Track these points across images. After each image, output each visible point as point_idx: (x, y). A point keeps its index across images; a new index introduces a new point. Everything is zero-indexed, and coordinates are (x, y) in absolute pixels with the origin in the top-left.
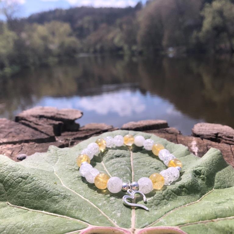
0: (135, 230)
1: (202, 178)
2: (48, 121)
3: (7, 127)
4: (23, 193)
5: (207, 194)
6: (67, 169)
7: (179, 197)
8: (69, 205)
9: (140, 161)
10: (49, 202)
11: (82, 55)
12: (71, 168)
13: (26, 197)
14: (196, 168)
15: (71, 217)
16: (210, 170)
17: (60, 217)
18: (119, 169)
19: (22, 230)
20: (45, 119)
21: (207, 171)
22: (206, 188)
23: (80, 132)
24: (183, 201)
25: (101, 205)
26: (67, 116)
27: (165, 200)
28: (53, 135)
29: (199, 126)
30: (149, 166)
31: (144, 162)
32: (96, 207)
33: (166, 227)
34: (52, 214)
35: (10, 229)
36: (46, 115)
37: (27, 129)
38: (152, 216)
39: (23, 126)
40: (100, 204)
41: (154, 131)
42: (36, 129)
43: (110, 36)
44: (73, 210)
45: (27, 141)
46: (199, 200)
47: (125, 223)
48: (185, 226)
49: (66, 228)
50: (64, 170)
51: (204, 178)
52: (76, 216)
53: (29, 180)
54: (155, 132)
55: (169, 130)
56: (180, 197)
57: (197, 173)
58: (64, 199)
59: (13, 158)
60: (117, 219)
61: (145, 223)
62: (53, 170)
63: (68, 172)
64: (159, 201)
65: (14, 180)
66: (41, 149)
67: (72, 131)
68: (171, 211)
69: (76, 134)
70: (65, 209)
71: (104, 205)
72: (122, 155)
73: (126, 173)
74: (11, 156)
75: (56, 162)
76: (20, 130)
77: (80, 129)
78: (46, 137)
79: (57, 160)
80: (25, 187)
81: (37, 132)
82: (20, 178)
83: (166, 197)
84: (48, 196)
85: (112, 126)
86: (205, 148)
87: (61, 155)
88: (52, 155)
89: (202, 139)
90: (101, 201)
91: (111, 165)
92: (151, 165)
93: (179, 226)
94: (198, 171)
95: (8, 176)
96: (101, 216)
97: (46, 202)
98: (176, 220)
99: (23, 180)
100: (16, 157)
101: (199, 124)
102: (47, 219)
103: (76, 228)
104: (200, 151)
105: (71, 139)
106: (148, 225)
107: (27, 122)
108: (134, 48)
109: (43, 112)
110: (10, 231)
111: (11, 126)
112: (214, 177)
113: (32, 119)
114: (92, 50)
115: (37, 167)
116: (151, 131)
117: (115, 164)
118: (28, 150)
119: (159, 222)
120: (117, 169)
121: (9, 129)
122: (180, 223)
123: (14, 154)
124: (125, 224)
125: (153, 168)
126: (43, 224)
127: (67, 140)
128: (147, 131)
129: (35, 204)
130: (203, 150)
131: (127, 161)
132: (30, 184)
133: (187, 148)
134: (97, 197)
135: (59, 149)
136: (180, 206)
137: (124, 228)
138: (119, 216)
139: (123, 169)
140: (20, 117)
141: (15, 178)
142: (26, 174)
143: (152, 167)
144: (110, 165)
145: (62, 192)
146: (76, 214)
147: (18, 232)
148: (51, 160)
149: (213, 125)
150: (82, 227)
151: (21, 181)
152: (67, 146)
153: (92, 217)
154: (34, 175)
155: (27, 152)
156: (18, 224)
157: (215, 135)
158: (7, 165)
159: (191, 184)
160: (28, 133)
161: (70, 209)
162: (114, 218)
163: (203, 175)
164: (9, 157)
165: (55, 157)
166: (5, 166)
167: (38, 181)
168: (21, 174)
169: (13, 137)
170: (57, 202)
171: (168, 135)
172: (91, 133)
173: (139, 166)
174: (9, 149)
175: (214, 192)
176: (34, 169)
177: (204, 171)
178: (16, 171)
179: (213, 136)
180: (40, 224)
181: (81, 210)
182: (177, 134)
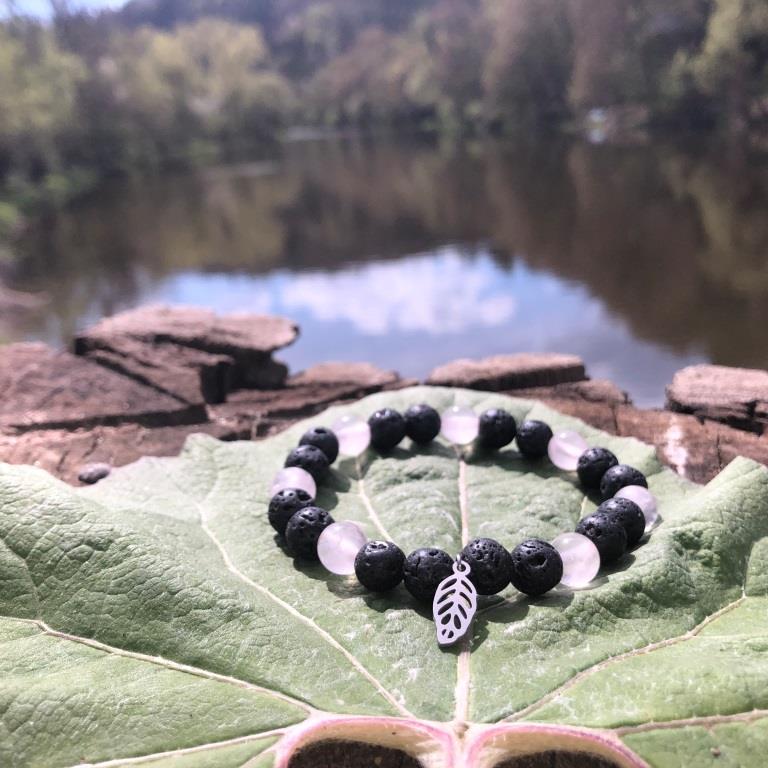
0: (466, 727)
1: (703, 560)
2: (184, 355)
3: (48, 372)
4: (93, 595)
5: (720, 611)
6: (245, 515)
7: (622, 622)
8: (246, 642)
9: (492, 493)
10: (177, 627)
11: (297, 134)
12: (258, 513)
13: (104, 610)
14: (684, 524)
15: (251, 682)
16: (733, 531)
17: (215, 678)
18: (420, 518)
19: (87, 720)
20: (173, 348)
21: (721, 537)
22: (719, 592)
23: (290, 393)
24: (637, 634)
25: (355, 639)
26: (247, 336)
27: (574, 632)
28: (199, 399)
29: (690, 378)
30: (520, 508)
31: (503, 496)
32: (337, 645)
33: (574, 728)
34: (189, 668)
35: (49, 715)
36: (176, 332)
37: (115, 379)
38: (529, 681)
39: (101, 370)
40: (352, 636)
41: (537, 390)
42: (143, 381)
43: (395, 68)
44: (259, 658)
45: (112, 421)
46: (694, 631)
47: (434, 703)
48: (639, 731)
49: (236, 722)
50: (235, 517)
51: (711, 558)
52: (268, 679)
53: (113, 552)
54: (540, 397)
55: (591, 389)
56: (626, 620)
57: (687, 543)
58: (229, 620)
59: (67, 477)
60: (408, 687)
61: (502, 707)
62: (200, 515)
63: (248, 524)
64: (551, 632)
65: (66, 551)
66: (159, 446)
67: (262, 387)
68: (592, 665)
69: (278, 398)
70: (231, 654)
71: (365, 638)
72: (431, 472)
73: (443, 534)
74: (59, 469)
75: (208, 491)
76: (91, 384)
77: (290, 382)
78: (176, 406)
79: (213, 484)
80: (99, 574)
81: (144, 391)
82: (83, 546)
83: (577, 620)
84: (177, 607)
85: (396, 375)
86: (712, 451)
87: (227, 467)
88: (197, 466)
89: (702, 420)
90: (357, 623)
91: (391, 506)
92: (527, 504)
93: (620, 729)
94: (691, 534)
95: (46, 538)
96: (352, 680)
97: (169, 627)
98: (609, 705)
99: (96, 552)
100: (74, 474)
101: (690, 371)
102: (172, 686)
103: (268, 720)
104: (693, 461)
105: (258, 414)
106: (512, 714)
107: (113, 358)
108: (475, 109)
109: (167, 325)
110: (47, 722)
111: (59, 371)
112: (746, 557)
113: (131, 347)
114: (332, 116)
115: (145, 504)
116: (528, 391)
117: (406, 502)
118: (116, 449)
119: (550, 705)
120: (412, 519)
121: (53, 377)
122: (622, 720)
123: (69, 464)
124: (434, 708)
125: (533, 514)
126: (158, 703)
127: (245, 417)
128: (515, 392)
129: (131, 633)
130: (705, 459)
131: (447, 493)
132: (119, 566)
133: (651, 450)
134: (344, 609)
135: (218, 447)
136: (627, 651)
137: (431, 719)
138: (415, 678)
139: (430, 519)
140: (92, 339)
141: (68, 545)
142: (104, 533)
143: (531, 511)
144: (389, 504)
145: (222, 597)
146: (269, 672)
147: (74, 728)
148: (194, 484)
149: (738, 373)
150: (289, 719)
151: (88, 557)
152: (246, 436)
153: (324, 685)
154: (133, 537)
155: (111, 455)
156: (74, 698)
157: (745, 408)
158: (43, 500)
159: (662, 578)
160: (115, 394)
161: (247, 655)
162: (399, 683)
163: (709, 548)
164: (52, 472)
165: (207, 472)
166: (36, 504)
167: (144, 557)
168: (88, 533)
169: (67, 405)
170: (207, 631)
171: (584, 406)
172: (326, 395)
173: (485, 509)
174: (51, 446)
175: (748, 606)
176: (132, 513)
177: (713, 537)
178: (72, 519)
179: (738, 411)
180: (148, 701)
181: (284, 660)
182: (618, 401)
